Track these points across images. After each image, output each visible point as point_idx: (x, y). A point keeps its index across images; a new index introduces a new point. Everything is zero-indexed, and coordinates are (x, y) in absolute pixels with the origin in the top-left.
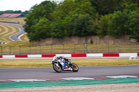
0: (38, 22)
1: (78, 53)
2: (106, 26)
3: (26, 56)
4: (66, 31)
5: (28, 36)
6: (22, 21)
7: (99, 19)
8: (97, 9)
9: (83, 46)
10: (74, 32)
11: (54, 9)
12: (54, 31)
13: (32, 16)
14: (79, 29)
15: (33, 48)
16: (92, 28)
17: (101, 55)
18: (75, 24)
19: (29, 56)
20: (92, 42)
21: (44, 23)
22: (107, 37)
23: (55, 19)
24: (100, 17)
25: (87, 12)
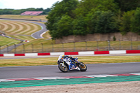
0: (60, 19)
1: (101, 50)
2: (128, 22)
3: (49, 54)
4: (88, 28)
5: (51, 33)
6: (44, 18)
7: (122, 16)
8: (119, 5)
9: (105, 43)
10: (96, 29)
11: (76, 6)
12: (76, 29)
13: (54, 13)
14: (101, 26)
15: (55, 46)
16: (115, 25)
17: (124, 52)
18: (98, 21)
19: (51, 54)
20: (115, 39)
21: (67, 20)
22: (130, 33)
23: (77, 16)
24: (123, 13)
25: (109, 9)
